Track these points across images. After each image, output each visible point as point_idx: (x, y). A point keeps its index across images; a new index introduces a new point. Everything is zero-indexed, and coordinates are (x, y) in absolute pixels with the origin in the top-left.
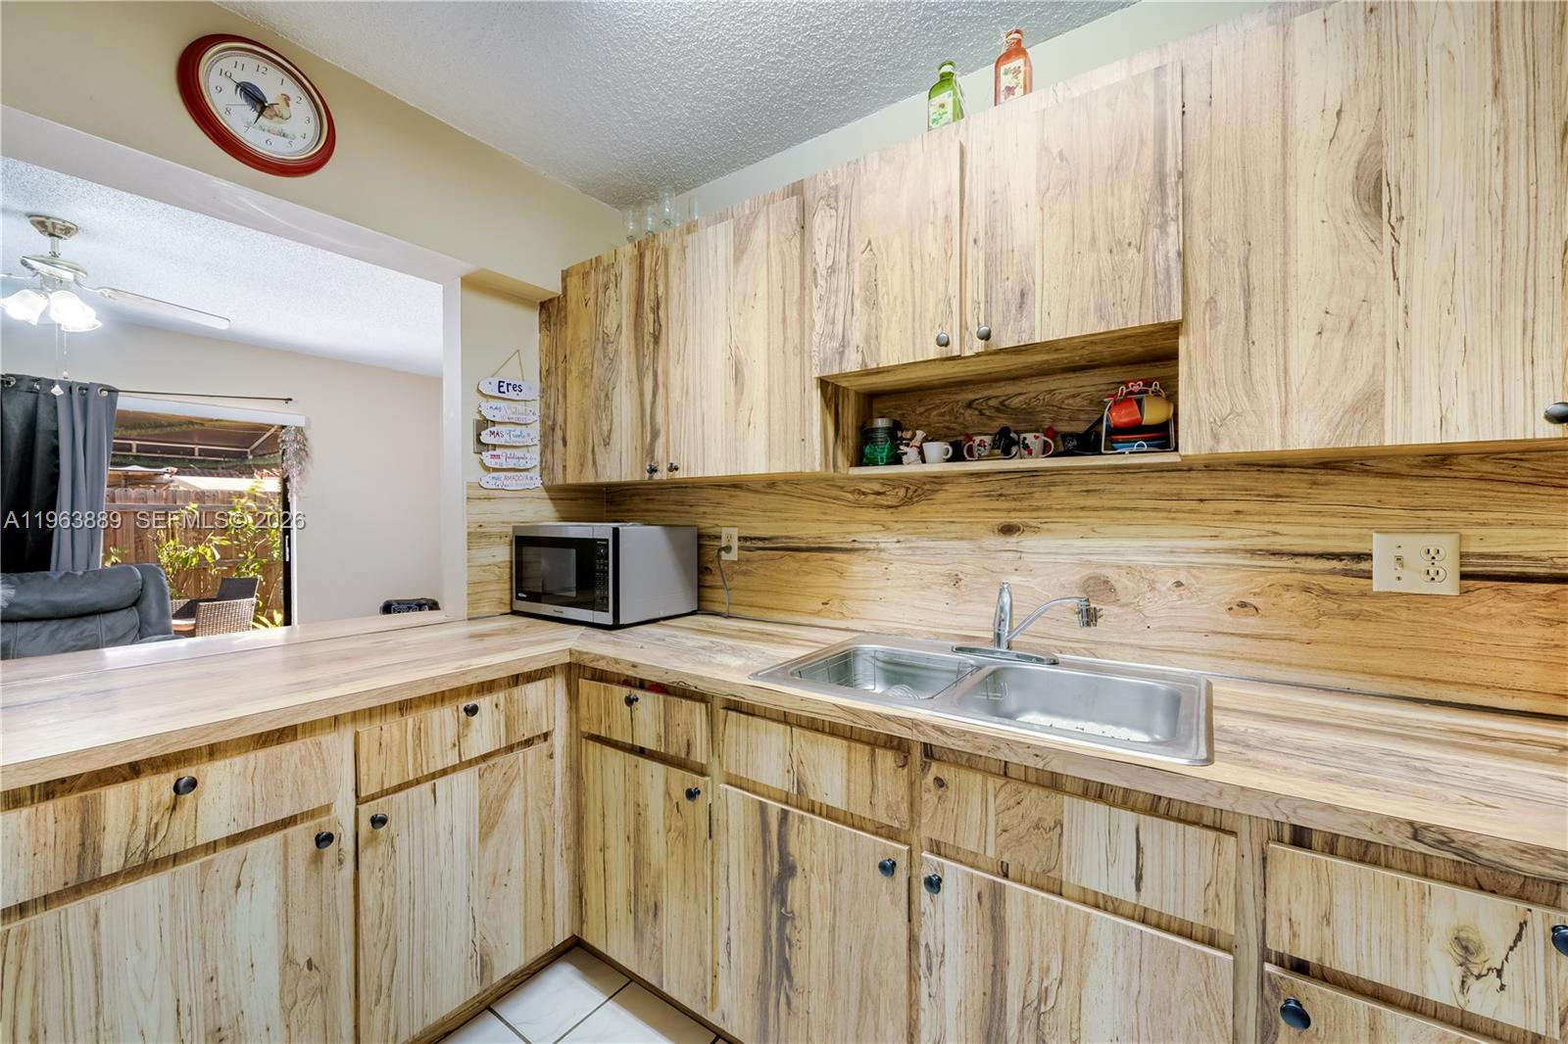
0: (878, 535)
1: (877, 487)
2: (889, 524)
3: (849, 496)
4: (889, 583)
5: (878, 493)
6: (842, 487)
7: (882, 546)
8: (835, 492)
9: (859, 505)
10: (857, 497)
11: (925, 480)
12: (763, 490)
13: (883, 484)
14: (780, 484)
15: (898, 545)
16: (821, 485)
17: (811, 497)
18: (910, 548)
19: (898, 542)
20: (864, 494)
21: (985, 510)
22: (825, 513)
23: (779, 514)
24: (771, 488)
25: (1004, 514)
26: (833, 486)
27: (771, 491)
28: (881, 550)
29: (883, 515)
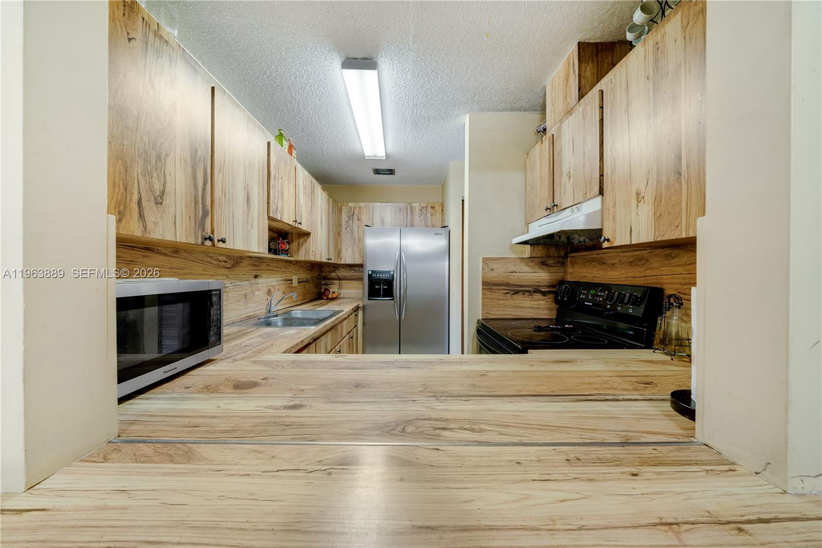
0: (225, 281)
1: (225, 259)
2: (228, 275)
3: (215, 262)
4: (228, 302)
5: (225, 262)
6: (212, 257)
7: (226, 285)
8: (209, 260)
9: (218, 267)
10: (218, 262)
11: (238, 257)
12: (171, 254)
13: (227, 258)
14: (181, 251)
15: (231, 285)
16: (203, 255)
17: (199, 261)
18: (235, 285)
19: (231, 283)
20: (220, 261)
21: (252, 270)
22: (205, 270)
23: (181, 271)
24: (175, 253)
25: (255, 271)
26: (209, 256)
27: (175, 255)
28: (226, 287)
29: (226, 272)
